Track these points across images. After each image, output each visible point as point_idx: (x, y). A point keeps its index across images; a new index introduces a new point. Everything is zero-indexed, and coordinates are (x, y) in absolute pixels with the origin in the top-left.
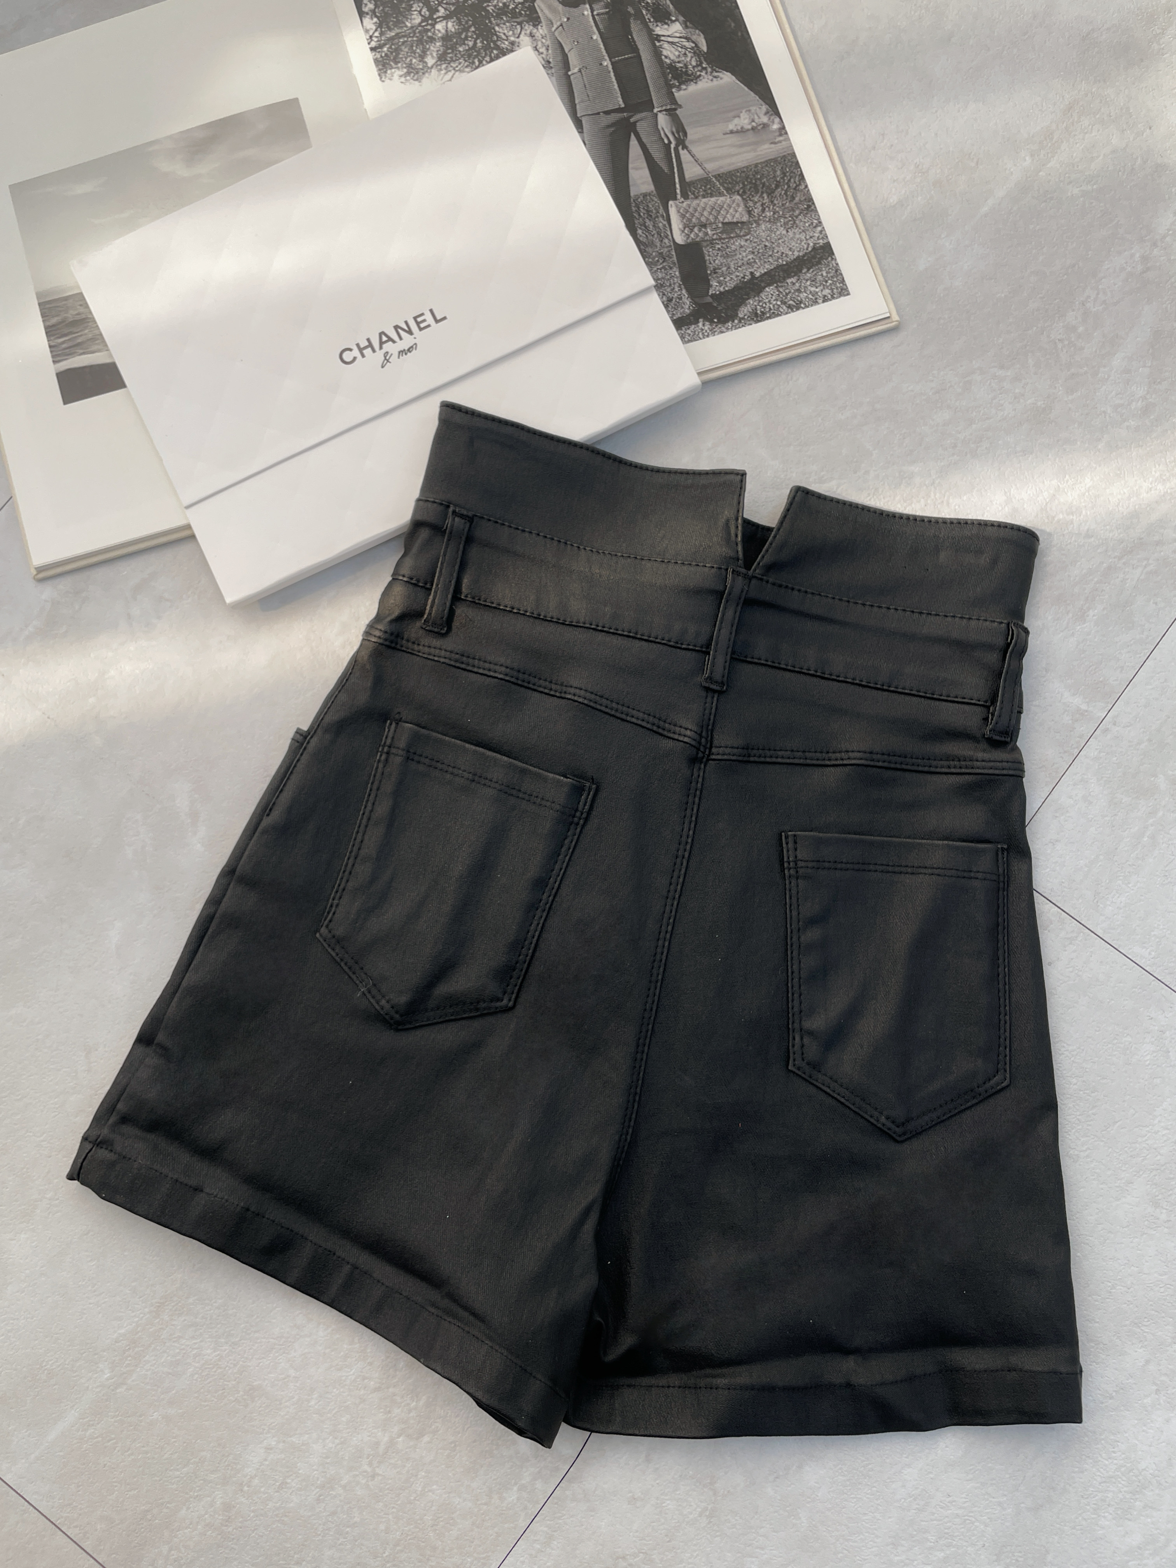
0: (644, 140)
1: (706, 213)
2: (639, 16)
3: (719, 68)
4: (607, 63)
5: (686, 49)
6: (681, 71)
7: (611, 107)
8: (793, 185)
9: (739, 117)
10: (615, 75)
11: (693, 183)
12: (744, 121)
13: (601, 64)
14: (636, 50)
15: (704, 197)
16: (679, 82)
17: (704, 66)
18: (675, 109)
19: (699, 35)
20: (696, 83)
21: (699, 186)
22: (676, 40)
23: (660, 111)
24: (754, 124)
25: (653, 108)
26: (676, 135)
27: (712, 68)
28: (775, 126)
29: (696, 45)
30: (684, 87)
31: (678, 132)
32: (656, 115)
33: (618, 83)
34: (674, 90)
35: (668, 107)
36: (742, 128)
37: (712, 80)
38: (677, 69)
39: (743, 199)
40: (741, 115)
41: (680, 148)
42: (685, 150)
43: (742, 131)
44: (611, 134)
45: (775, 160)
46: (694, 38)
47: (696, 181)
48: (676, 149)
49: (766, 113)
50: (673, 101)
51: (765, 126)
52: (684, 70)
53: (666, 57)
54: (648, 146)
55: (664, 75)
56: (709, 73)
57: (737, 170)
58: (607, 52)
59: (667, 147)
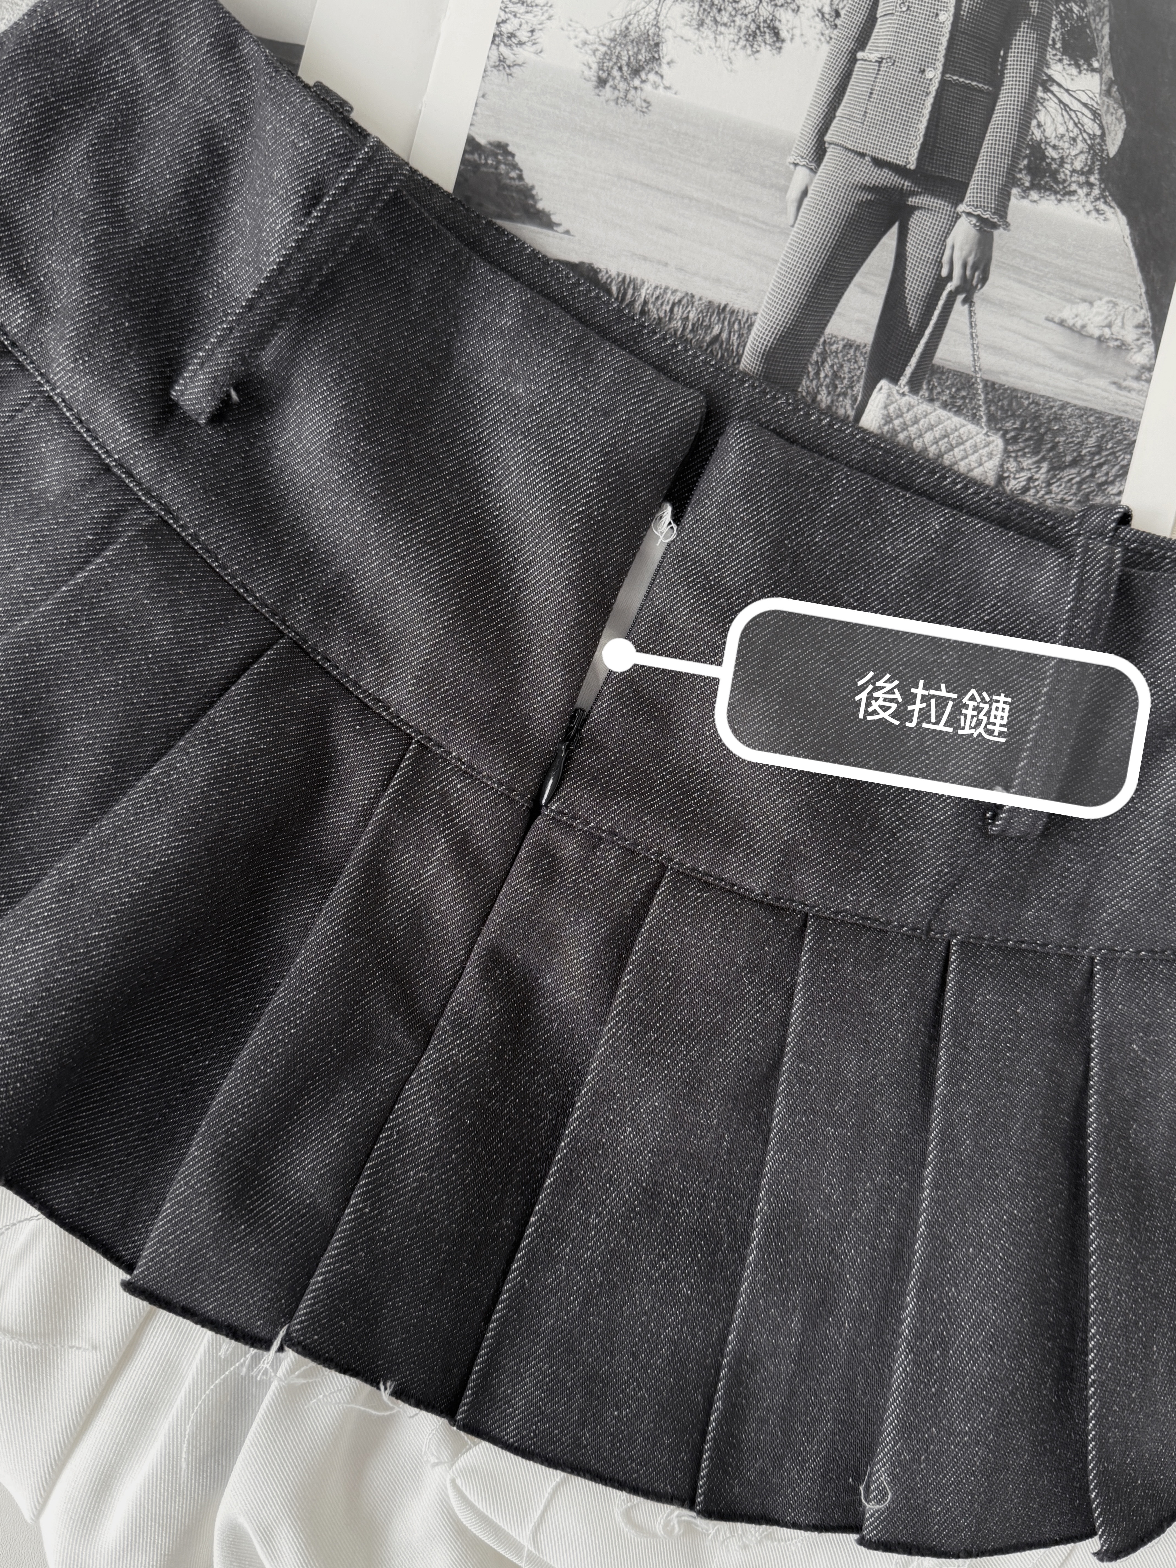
0: (910, 248)
1: (928, 437)
2: (1041, 27)
3: (1114, 199)
4: (934, 75)
5: (1082, 131)
6: (1049, 164)
7: (890, 157)
8: (1100, 477)
9: (1091, 303)
10: (934, 105)
11: (940, 371)
12: (1094, 317)
13: (923, 71)
14: (996, 82)
15: (945, 405)
16: (1031, 182)
17: (1092, 179)
18: (995, 226)
19: (1119, 120)
20: (1060, 201)
21: (949, 382)
22: (1075, 105)
23: (969, 214)
24: (1107, 332)
25: (961, 201)
26: (968, 273)
27: (1103, 190)
28: (1140, 358)
29: (1103, 135)
30: (1034, 195)
31: (975, 268)
32: (958, 217)
33: (930, 120)
34: (1015, 191)
35: (986, 216)
36: (1084, 327)
37: (1088, 213)
38: (1044, 157)
39: (1005, 451)
40: (1097, 303)
41: (960, 298)
42: (967, 306)
43: (1079, 332)
44: (860, 205)
45: (1100, 416)
46: (1107, 119)
47: (949, 371)
48: (953, 296)
49: (1138, 326)
50: (1002, 209)
51: (1123, 347)
52: (1054, 166)
53: (1039, 125)
54: (910, 263)
55: (1016, 156)
56: (1091, 198)
57: (1028, 395)
58: (946, 56)
59: (940, 283)
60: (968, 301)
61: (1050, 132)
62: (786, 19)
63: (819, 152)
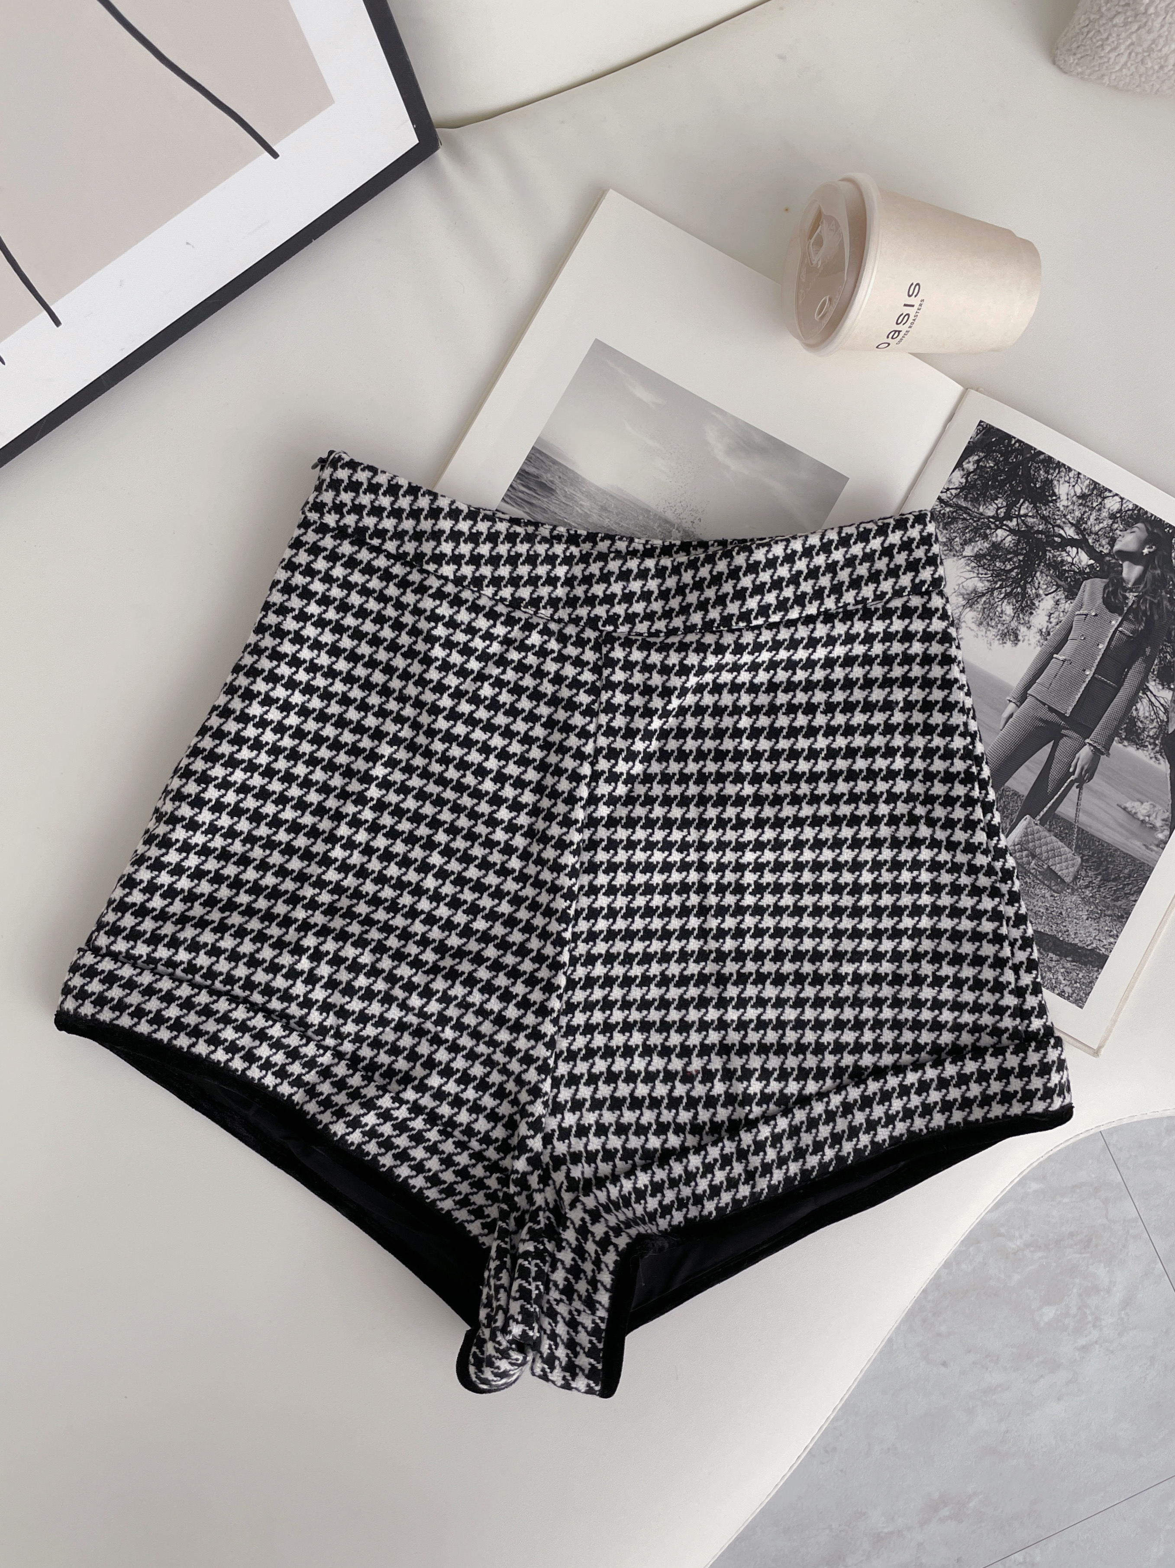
0: (1057, 754)
1: (1044, 848)
2: (1149, 661)
4: (1089, 673)
5: (1158, 717)
6: (1137, 730)
7: (1058, 708)
8: (1127, 890)
9: (1143, 803)
10: (1086, 688)
11: (1058, 818)
12: (1142, 810)
13: (1084, 671)
14: (1120, 684)
15: (1056, 835)
18: (1102, 753)
20: (1138, 749)
21: (1061, 825)
22: (1158, 705)
23: (1090, 745)
24: (1147, 819)
25: (1088, 737)
26: (1083, 773)
28: (1161, 836)
30: (1126, 743)
31: (1087, 772)
32: (1085, 744)
33: (1082, 695)
34: (1117, 739)
35: (1099, 747)
36: (1136, 813)
38: (1135, 725)
39: (1082, 864)
40: (1146, 804)
41: (1076, 785)
43: (1133, 815)
44: (1037, 727)
45: (1134, 859)
48: (1073, 782)
50: (1108, 746)
51: (1154, 828)
52: (1140, 731)
54: (1056, 761)
55: (1121, 721)
57: (1099, 840)
58: (1098, 666)
59: (1068, 774)
60: (1080, 787)
61: (1141, 714)
62: (1023, 629)
63: (1022, 697)
